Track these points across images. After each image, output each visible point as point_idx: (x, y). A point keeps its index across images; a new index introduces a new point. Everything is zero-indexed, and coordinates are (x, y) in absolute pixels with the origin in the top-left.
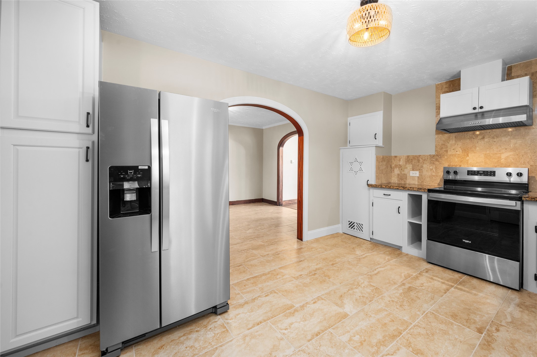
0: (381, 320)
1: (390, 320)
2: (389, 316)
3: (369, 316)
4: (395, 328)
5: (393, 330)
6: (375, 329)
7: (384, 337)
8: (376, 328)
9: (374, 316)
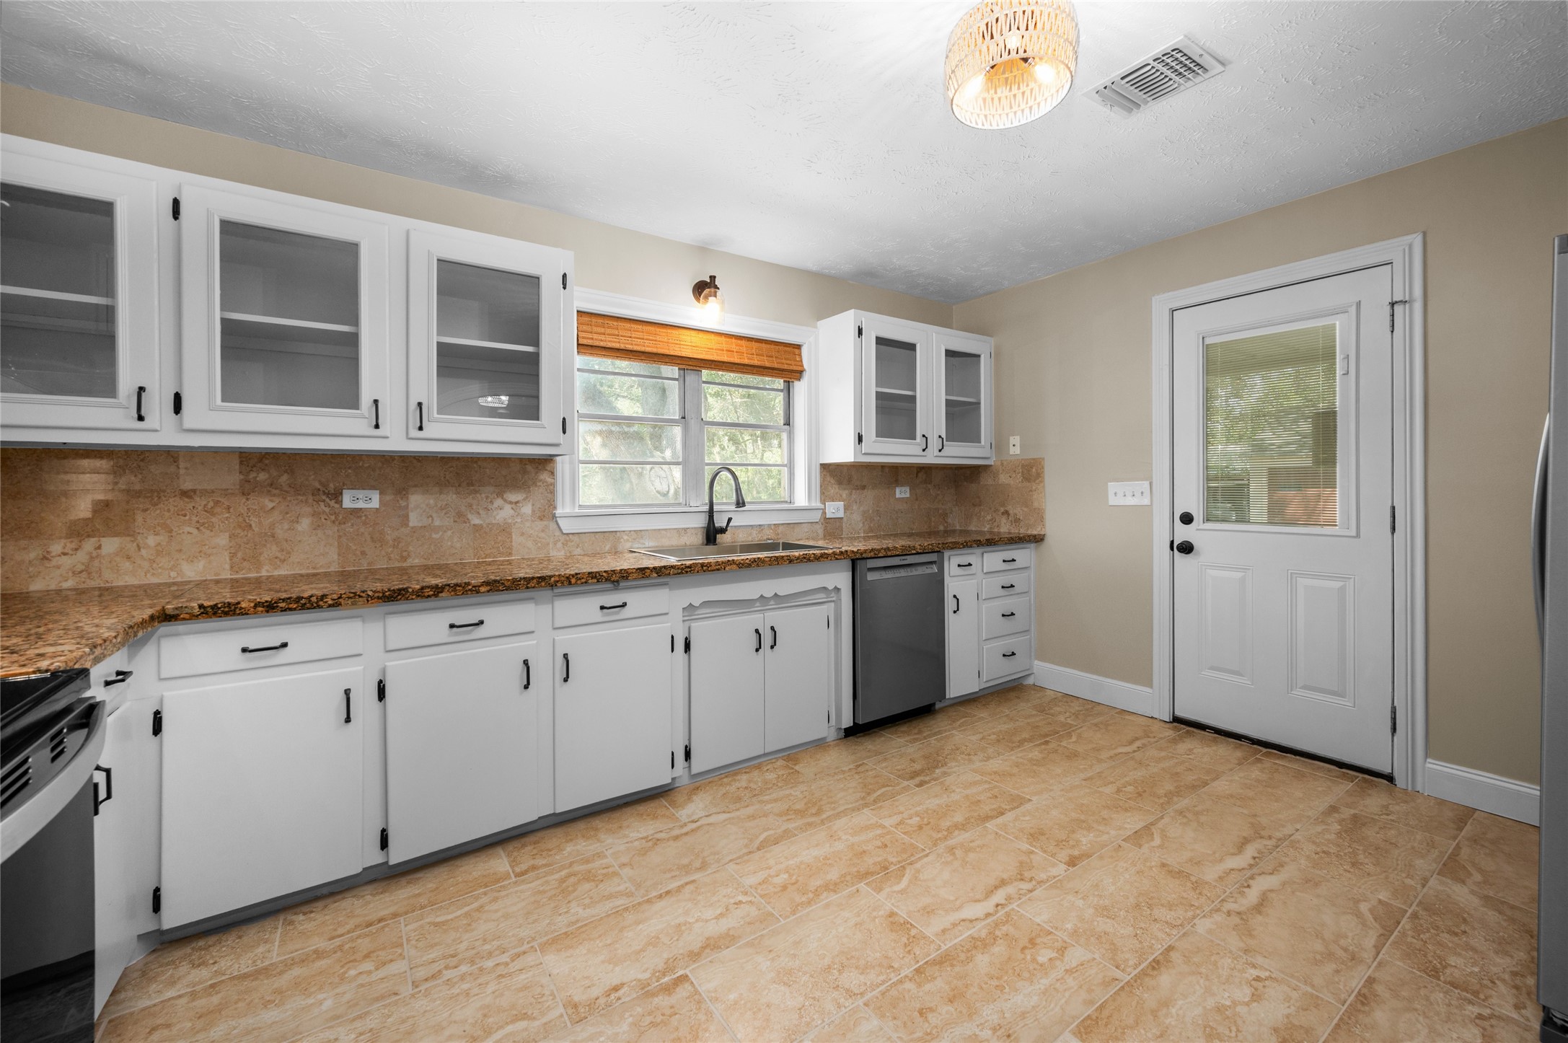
0: (961, 1012)
1: (930, 1016)
2: (928, 1031)
3: (999, 1033)
4: (928, 987)
5: (935, 978)
6: (989, 982)
7: (970, 959)
8: (984, 986)
9: (981, 1030)
